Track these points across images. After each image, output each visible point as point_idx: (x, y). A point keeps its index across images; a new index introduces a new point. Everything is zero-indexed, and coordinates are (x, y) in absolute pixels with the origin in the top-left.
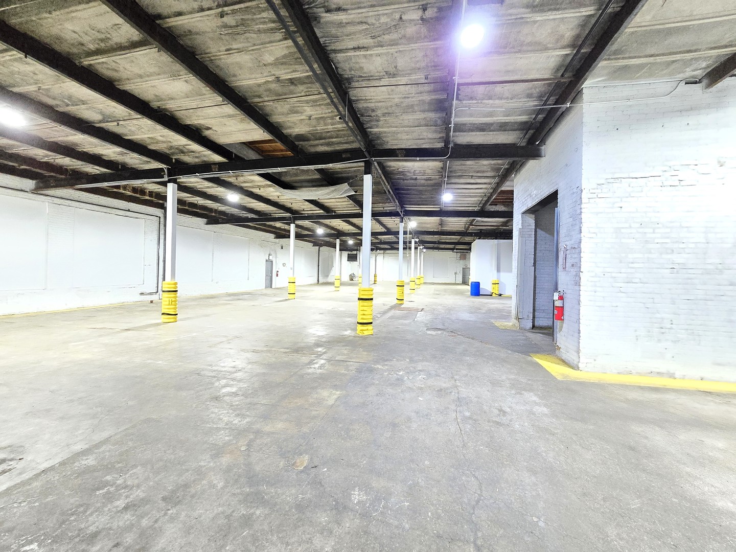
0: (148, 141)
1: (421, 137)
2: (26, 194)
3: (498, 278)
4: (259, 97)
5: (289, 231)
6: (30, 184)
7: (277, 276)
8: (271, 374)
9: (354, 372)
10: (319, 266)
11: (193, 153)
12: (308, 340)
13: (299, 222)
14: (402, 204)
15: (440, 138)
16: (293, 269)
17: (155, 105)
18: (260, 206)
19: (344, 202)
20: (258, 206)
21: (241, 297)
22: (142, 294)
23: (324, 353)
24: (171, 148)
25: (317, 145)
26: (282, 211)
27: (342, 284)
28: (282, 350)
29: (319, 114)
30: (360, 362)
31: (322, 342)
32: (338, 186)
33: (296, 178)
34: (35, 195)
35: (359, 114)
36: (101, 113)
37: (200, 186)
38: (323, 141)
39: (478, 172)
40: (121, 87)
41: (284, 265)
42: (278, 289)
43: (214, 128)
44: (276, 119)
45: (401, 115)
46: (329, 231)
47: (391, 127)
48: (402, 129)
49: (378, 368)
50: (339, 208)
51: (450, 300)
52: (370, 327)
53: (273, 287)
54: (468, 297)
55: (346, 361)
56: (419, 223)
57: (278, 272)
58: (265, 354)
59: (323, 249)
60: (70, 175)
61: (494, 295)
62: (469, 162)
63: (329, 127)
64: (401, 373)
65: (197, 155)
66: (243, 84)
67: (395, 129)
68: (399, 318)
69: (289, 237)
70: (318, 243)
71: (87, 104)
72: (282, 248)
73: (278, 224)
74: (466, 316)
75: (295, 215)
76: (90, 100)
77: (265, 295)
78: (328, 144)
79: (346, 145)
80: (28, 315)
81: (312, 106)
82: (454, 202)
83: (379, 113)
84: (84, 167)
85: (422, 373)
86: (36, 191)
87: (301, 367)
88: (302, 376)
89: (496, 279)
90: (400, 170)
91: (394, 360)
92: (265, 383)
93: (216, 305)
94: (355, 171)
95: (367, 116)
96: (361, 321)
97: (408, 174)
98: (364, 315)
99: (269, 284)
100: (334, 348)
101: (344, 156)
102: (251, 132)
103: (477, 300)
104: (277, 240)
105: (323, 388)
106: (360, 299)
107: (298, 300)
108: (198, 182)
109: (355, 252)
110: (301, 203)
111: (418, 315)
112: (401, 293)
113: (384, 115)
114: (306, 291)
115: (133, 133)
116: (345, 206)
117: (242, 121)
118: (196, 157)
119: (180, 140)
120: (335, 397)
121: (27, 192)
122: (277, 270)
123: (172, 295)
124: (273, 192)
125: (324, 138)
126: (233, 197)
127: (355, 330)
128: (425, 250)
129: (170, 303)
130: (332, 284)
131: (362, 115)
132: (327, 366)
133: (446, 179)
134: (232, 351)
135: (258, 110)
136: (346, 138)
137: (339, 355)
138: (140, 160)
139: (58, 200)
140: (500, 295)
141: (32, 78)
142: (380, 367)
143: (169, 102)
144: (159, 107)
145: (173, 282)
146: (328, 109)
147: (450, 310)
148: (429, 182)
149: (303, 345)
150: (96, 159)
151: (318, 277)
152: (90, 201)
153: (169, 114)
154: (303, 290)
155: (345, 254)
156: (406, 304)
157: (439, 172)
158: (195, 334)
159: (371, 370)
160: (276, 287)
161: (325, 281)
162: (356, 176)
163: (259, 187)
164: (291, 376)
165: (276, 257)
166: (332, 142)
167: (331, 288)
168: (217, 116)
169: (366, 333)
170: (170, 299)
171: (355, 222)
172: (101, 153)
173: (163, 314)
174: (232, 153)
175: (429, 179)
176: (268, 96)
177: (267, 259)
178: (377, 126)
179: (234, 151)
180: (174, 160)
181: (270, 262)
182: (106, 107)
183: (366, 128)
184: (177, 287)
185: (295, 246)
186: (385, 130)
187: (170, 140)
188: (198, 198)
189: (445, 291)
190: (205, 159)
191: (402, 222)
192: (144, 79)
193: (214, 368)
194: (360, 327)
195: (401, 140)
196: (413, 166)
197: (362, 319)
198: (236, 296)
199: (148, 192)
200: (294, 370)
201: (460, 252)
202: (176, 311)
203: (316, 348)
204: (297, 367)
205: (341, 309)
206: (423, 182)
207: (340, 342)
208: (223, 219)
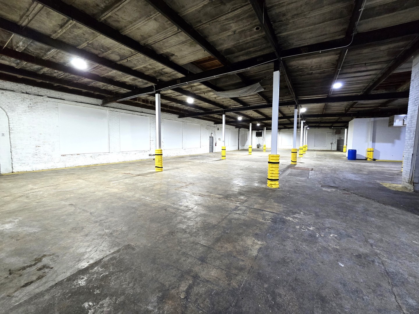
0: (144, 69)
1: (323, 33)
2: (99, 107)
3: (373, 146)
4: (200, 22)
5: (222, 120)
6: (100, 101)
7: (216, 145)
8: (209, 216)
9: (269, 221)
10: (239, 139)
11: (167, 74)
12: (234, 189)
13: (228, 114)
14: (297, 95)
15: (341, 31)
16: (224, 141)
17: (142, 42)
18: (205, 105)
19: (256, 98)
20: (204, 105)
21: (196, 158)
22: (150, 155)
23: (246, 201)
24: (155, 72)
25: (239, 56)
26: (218, 107)
27: (253, 150)
28: (217, 196)
29: (241, 28)
30: (273, 213)
31: (243, 191)
32: (252, 86)
33: (225, 84)
34: (103, 107)
35: (272, 22)
36: (119, 55)
37: (173, 95)
38: (243, 52)
39: (372, 59)
40: (123, 34)
41: (219, 139)
42: (216, 153)
43: (176, 54)
44: (213, 38)
45: (309, 13)
46: (245, 118)
47: (298, 28)
48: (308, 28)
49: (289, 220)
50: (252, 102)
51: (332, 163)
52: (277, 183)
53: (214, 152)
54: (346, 161)
55: (263, 210)
56: (308, 109)
57: (216, 143)
58: (206, 198)
59: (241, 129)
60: (115, 95)
61: (368, 160)
62: (365, 51)
63: (248, 39)
64: (311, 228)
65: (169, 75)
66: (189, 12)
67: (301, 29)
68: (295, 175)
69: (222, 123)
70: (238, 126)
71: (111, 49)
72: (218, 130)
73: (216, 116)
74: (351, 176)
75: (225, 109)
76: (112, 47)
77: (209, 156)
78: (247, 54)
79: (259, 53)
80: (103, 165)
81: (236, 22)
82: (344, 90)
83: (289, 16)
84: (120, 90)
85: (332, 231)
86: (103, 105)
87: (229, 212)
88: (230, 221)
89: (371, 148)
90: (300, 67)
91: (302, 213)
92: (205, 223)
93: (183, 162)
94: (265, 73)
95: (278, 22)
96: (270, 178)
97: (306, 70)
98: (273, 174)
99: (212, 150)
100: (252, 197)
101: (258, 60)
102: (197, 53)
103: (355, 163)
104: (215, 125)
105: (247, 236)
106: (269, 162)
107: (227, 160)
108: (172, 93)
109: (261, 131)
110: (228, 101)
111: (310, 174)
112: (295, 157)
113: (293, 17)
114: (232, 154)
115: (136, 66)
116: (256, 101)
117: (191, 45)
118: (169, 77)
119: (159, 66)
120: (258, 247)
121: (99, 105)
122: (216, 142)
123: (159, 157)
124: (212, 95)
125: (245, 49)
126: (190, 100)
127: (266, 183)
128: (308, 128)
129: (159, 161)
130: (247, 150)
131: (275, 22)
132: (249, 214)
133: (340, 69)
134: (187, 193)
135: (200, 34)
136: (260, 46)
137: (256, 204)
138: (143, 82)
139: (112, 109)
140: (374, 160)
141: (84, 37)
142: (291, 219)
143: (149, 39)
144: (144, 44)
145: (160, 150)
146: (248, 21)
147: (335, 170)
148: (323, 75)
149: (231, 192)
150: (123, 85)
151: (239, 146)
152: (125, 108)
153: (151, 48)
154: (230, 154)
155: (254, 133)
156: (298, 165)
157: (333, 64)
158: (169, 180)
159: (284, 222)
160: (215, 152)
161: (242, 148)
162: (266, 77)
163: (204, 93)
164: (223, 220)
165: (215, 135)
166: (250, 51)
167: (247, 153)
168: (176, 44)
169: (274, 187)
170: (159, 159)
171: (262, 111)
172: (125, 80)
173: (156, 167)
174: (187, 71)
175: (324, 72)
176: (205, 20)
177: (210, 136)
178: (286, 30)
179: (188, 69)
180: (158, 80)
181: (212, 138)
182: (120, 50)
183: (276, 34)
184: (162, 153)
185: (225, 128)
186: (292, 32)
187: (154, 67)
188: (174, 103)
189: (325, 155)
190: (174, 77)
191: (296, 108)
192: (133, 24)
193: (175, 206)
194: (269, 182)
195: (304, 39)
196: (311, 63)
197: (271, 176)
198: (194, 157)
199: (149, 101)
200: (225, 214)
201: (336, 129)
202: (162, 166)
203: (239, 196)
204: (228, 211)
205: (253, 167)
206: (317, 75)
207: (256, 192)
208: (187, 114)
